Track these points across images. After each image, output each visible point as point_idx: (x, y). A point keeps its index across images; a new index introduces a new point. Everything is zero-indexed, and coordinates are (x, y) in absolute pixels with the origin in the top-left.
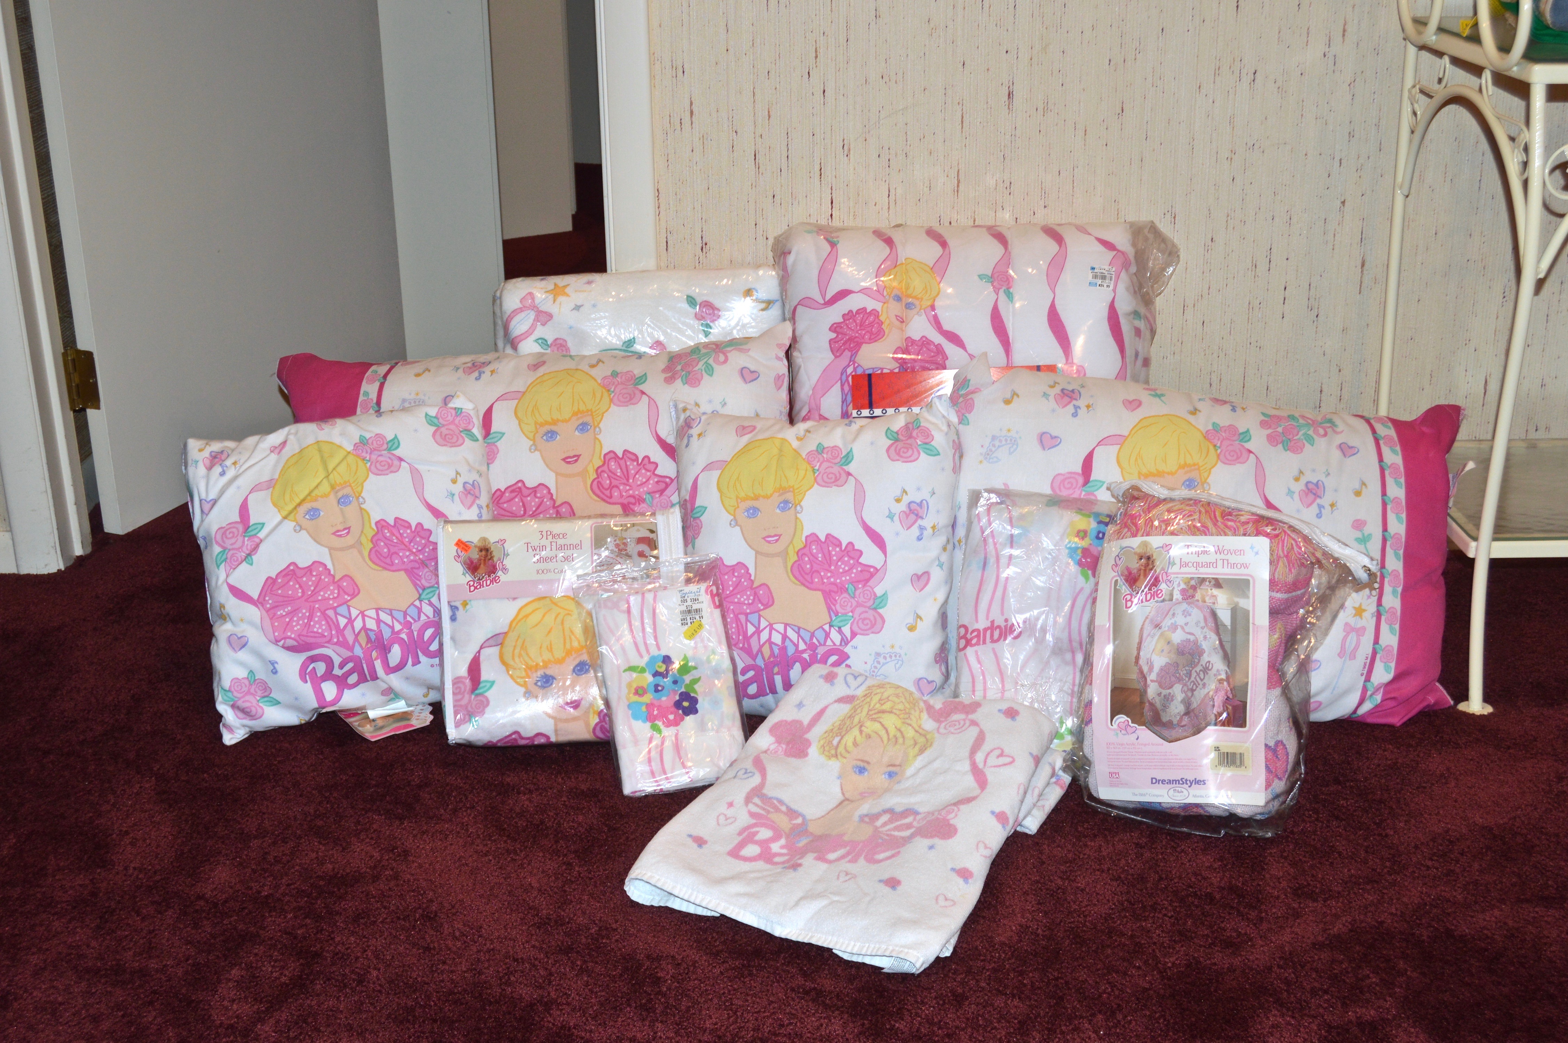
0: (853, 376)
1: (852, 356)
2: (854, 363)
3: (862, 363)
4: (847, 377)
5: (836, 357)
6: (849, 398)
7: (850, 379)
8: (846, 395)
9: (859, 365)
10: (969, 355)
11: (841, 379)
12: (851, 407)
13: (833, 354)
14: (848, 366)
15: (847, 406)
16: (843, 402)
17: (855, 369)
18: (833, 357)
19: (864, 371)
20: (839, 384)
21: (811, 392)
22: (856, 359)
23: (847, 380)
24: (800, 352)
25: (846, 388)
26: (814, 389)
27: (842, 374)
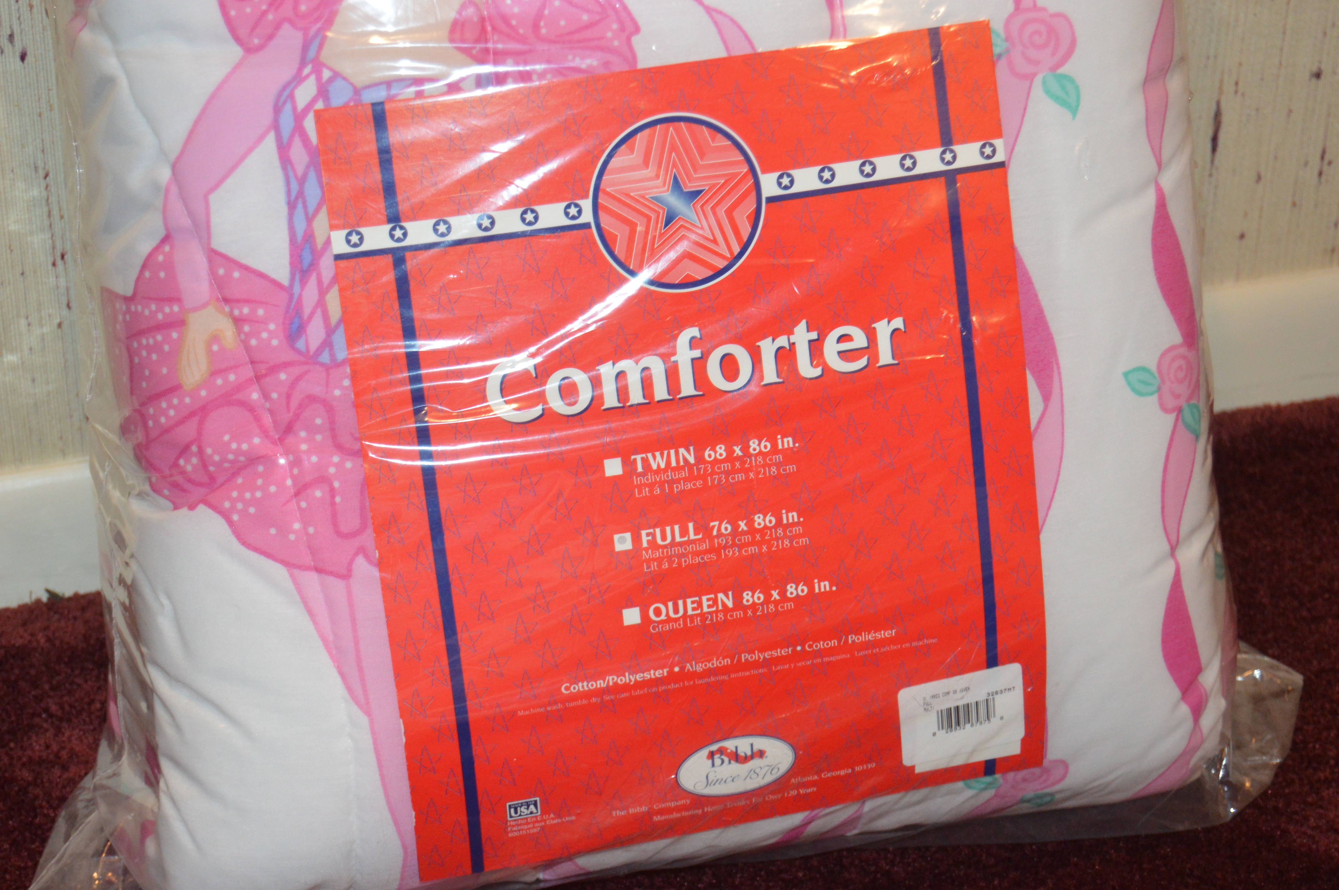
0: (318, 114)
1: (305, 48)
2: (318, 67)
3: (347, 68)
4: (299, 118)
5: (249, 50)
6: (313, 192)
7: (310, 124)
8: (302, 181)
9: (336, 75)
10: (709, 10)
11: (276, 127)
12: (321, 222)
13: (238, 40)
14: (298, 79)
15: (310, 220)
16: (292, 206)
17: (323, 92)
18: (236, 52)
19: (357, 91)
20: (270, 142)
21: (165, 174)
22: (325, 56)
23: (299, 129)
24: (114, 38)
25: (299, 155)
26: (174, 167)
27: (277, 110)
